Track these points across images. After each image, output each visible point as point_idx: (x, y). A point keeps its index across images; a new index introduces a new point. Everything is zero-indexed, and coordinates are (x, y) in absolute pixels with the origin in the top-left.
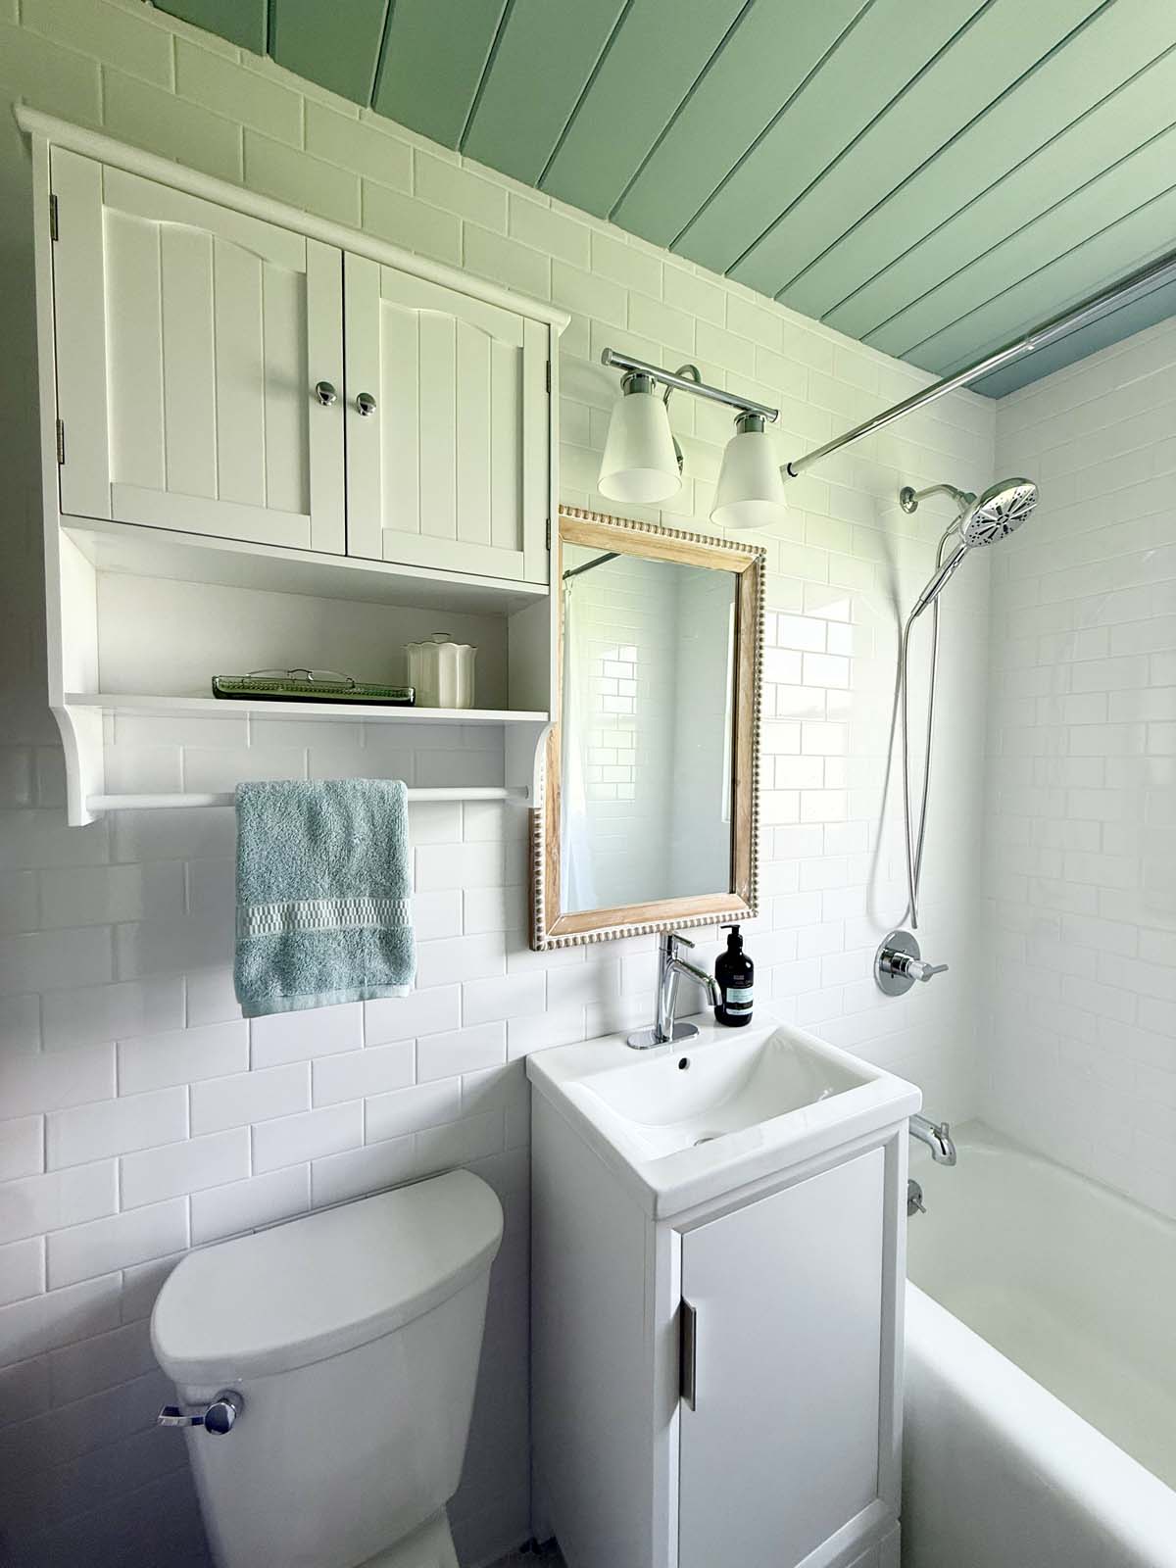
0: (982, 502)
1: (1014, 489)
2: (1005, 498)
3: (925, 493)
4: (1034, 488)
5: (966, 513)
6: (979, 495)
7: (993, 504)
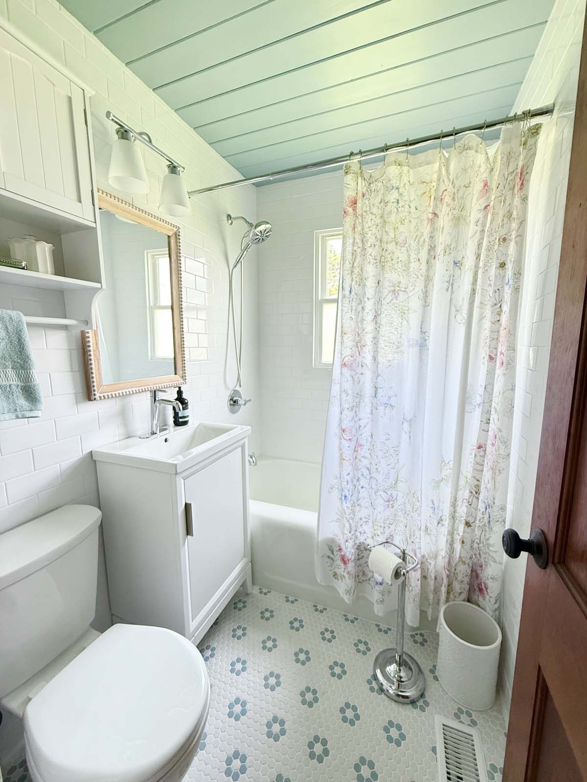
0: (256, 227)
1: (264, 225)
2: (262, 228)
3: (236, 218)
4: (271, 226)
5: (251, 230)
6: (254, 224)
7: (259, 229)
